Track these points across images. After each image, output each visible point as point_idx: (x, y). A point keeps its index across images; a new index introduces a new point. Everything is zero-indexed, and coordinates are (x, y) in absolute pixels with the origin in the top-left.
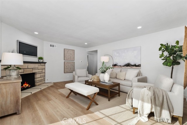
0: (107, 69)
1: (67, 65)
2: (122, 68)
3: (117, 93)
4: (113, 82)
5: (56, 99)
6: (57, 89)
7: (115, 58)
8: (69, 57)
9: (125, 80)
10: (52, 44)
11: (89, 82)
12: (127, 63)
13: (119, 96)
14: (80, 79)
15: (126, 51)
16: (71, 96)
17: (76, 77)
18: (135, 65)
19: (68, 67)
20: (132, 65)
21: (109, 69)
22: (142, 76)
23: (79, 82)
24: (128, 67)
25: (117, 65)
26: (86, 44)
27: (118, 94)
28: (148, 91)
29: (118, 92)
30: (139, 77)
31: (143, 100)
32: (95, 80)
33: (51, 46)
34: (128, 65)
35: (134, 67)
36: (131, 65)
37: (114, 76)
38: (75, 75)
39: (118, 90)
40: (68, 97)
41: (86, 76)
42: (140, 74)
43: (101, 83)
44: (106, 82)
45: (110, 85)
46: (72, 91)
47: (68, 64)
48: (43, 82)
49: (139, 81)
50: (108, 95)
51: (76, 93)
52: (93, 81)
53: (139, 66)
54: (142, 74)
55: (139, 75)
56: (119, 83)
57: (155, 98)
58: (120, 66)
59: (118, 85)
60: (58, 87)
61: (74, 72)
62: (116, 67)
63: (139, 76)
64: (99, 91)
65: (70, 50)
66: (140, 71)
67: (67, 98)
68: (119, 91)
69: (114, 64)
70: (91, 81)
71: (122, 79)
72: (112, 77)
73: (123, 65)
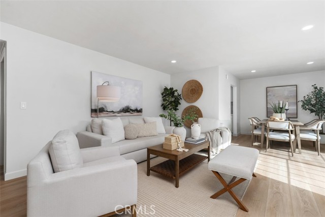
2: (115, 116)
12: (126, 105)
18: (137, 110)
24: (127, 114)
25: (105, 110)
34: (127, 110)
35: (136, 114)
36: (131, 110)
53: (141, 111)
58: (112, 111)
62: (102, 114)
73: (118, 110)
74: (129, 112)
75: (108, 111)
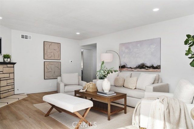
0: (108, 73)
1: (48, 68)
2: (133, 71)
3: (122, 109)
4: (115, 93)
5: (30, 117)
6: (33, 103)
7: (124, 55)
8: (52, 54)
9: (135, 89)
10: (25, 35)
11: (81, 92)
12: (141, 63)
13: (125, 113)
14: (68, 88)
15: (139, 45)
16: (52, 113)
17: (62, 86)
18: (153, 67)
19: (50, 70)
20: (148, 67)
21: (112, 72)
22: (162, 82)
23: (66, 92)
24: (143, 70)
25: (126, 66)
26: (78, 33)
27: (124, 111)
28: (160, 104)
29: (123, 107)
30: (156, 85)
31: (154, 117)
32: (90, 90)
33: (23, 37)
34: (142, 67)
35: (151, 70)
36: (146, 66)
37: (121, 83)
38: (60, 82)
39: (123, 103)
40: (47, 115)
41: (78, 84)
42: (158, 80)
43: (98, 93)
44: (105, 92)
45: (110, 97)
46: (53, 106)
47: (50, 65)
48: (12, 93)
49: (155, 90)
50: (107, 112)
51: (60, 110)
52: (86, 91)
53: (158, 67)
54: (161, 80)
55: (156, 81)
56: (125, 93)
57: (169, 113)
58: (131, 68)
59: (124, 96)
60: (33, 101)
61: (59, 78)
62: (124, 69)
63: (158, 83)
64: (92, 106)
65: (53, 44)
66: (159, 76)
67: (45, 116)
68: (126, 105)
69: (122, 65)
70: (84, 91)
71: (131, 88)
72: (117, 85)
73: (135, 67)
74: (144, 68)
75: (128, 67)
